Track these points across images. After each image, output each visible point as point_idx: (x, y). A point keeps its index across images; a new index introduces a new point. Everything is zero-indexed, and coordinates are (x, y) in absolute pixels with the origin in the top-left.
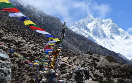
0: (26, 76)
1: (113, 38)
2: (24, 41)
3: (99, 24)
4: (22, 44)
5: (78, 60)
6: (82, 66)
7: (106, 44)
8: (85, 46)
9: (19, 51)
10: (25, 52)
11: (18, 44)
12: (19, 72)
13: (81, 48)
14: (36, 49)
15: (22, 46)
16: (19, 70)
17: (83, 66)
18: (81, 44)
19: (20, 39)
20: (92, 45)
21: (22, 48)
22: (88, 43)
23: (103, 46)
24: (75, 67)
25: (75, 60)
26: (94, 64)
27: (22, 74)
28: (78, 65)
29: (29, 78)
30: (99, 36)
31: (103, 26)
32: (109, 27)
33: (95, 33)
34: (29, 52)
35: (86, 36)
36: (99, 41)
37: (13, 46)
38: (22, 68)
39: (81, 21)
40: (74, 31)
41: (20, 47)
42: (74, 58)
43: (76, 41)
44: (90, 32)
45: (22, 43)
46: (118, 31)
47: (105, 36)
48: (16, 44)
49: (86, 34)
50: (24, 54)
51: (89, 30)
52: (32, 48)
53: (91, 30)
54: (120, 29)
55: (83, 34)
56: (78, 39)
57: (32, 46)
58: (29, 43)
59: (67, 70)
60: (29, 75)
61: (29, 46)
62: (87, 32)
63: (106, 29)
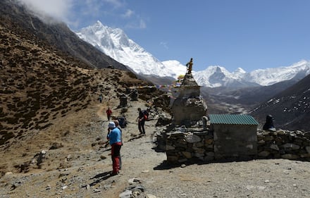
0: (47, 87)
1: (122, 50)
2: (40, 49)
3: (108, 33)
4: (38, 53)
7: (115, 55)
9: (37, 59)
10: (43, 62)
11: (34, 52)
12: (39, 83)
13: (88, 58)
14: (54, 59)
15: (40, 55)
16: (39, 80)
17: (106, 80)
19: (35, 47)
20: (100, 55)
22: (96, 53)
23: (111, 57)
27: (43, 84)
28: (100, 79)
29: (51, 88)
30: (108, 46)
31: (112, 35)
32: (118, 37)
34: (47, 62)
35: (94, 45)
36: (107, 52)
37: (29, 54)
38: (42, 78)
39: (89, 28)
40: (81, 37)
41: (37, 55)
42: (95, 72)
44: (98, 40)
45: (39, 51)
46: (128, 42)
47: (113, 47)
48: (32, 52)
50: (43, 63)
51: (97, 39)
52: (50, 58)
54: (130, 40)
55: (91, 43)
57: (49, 55)
58: (46, 51)
60: (51, 86)
61: (46, 55)
62: (95, 41)
63: (115, 39)
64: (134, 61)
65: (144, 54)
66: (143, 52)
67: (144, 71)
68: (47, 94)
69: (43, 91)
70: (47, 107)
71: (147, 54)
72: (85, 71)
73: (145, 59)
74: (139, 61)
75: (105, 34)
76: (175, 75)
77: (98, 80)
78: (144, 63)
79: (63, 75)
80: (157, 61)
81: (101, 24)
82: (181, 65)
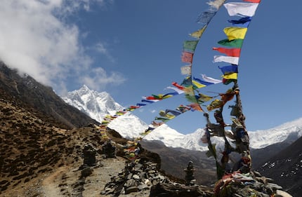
0: (15, 150)
1: (108, 113)
2: (14, 108)
3: (94, 96)
4: (11, 112)
5: (78, 134)
7: (101, 119)
8: (78, 120)
9: (8, 119)
10: (14, 121)
11: (6, 111)
12: (5, 145)
13: (73, 122)
14: (28, 118)
15: (11, 114)
16: (6, 142)
17: (85, 140)
18: (73, 117)
19: (9, 106)
20: (85, 118)
21: (11, 116)
22: (81, 117)
23: (97, 120)
25: (75, 133)
26: (96, 138)
28: (78, 139)
29: (18, 151)
30: (93, 110)
31: (98, 99)
32: (105, 100)
33: (90, 106)
34: (19, 121)
35: (80, 109)
36: (93, 115)
38: (10, 140)
39: (75, 92)
40: (66, 102)
41: (9, 114)
42: (73, 131)
43: (69, 113)
44: (84, 104)
45: (12, 110)
46: (114, 105)
47: (99, 110)
48: (4, 111)
49: (78, 106)
50: (14, 123)
51: (82, 103)
52: (24, 117)
53: (85, 103)
54: (116, 104)
55: (76, 107)
56: (70, 111)
57: (23, 114)
58: (20, 110)
59: (66, 143)
60: (19, 149)
61: (19, 114)
62: (80, 105)
63: (101, 102)
64: (121, 125)
65: (131, 117)
66: (129, 115)
67: (131, 135)
68: (13, 158)
69: (9, 155)
70: (8, 174)
71: (134, 117)
72: (62, 131)
73: (132, 123)
74: (125, 124)
75: (91, 98)
76: (163, 138)
77: (76, 140)
78: (131, 126)
79: (35, 136)
80: (144, 124)
81: (87, 89)
82: (169, 128)
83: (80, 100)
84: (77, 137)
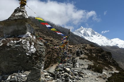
0: (55, 54)
1: (93, 37)
2: (54, 39)
3: (86, 31)
5: (77, 47)
6: (79, 49)
7: (90, 39)
8: (80, 41)
9: (52, 44)
10: (54, 44)
11: (51, 41)
14: (59, 43)
16: (52, 52)
18: (78, 40)
19: (52, 39)
22: (82, 39)
23: (88, 40)
24: (76, 49)
25: (76, 46)
26: (84, 48)
27: (54, 53)
30: (86, 36)
31: (88, 31)
33: (85, 34)
34: (56, 44)
35: (81, 36)
36: (86, 38)
37: (49, 42)
39: (78, 30)
40: (75, 34)
41: (52, 42)
42: (75, 46)
43: (76, 38)
44: (82, 34)
47: (89, 36)
49: (80, 35)
52: (57, 42)
53: (83, 33)
54: (95, 32)
55: (79, 35)
56: (77, 37)
57: (57, 41)
59: (73, 51)
60: (57, 54)
62: (81, 34)
63: (89, 32)
64: (98, 41)
65: (102, 37)
67: (103, 44)
68: (55, 57)
69: (53, 57)
70: (53, 63)
71: (104, 37)
72: (72, 46)
73: (103, 39)
74: (100, 40)
76: (118, 44)
78: (103, 41)
80: (108, 40)
81: (82, 28)
82: (120, 40)
83: (80, 32)
84: (77, 48)
